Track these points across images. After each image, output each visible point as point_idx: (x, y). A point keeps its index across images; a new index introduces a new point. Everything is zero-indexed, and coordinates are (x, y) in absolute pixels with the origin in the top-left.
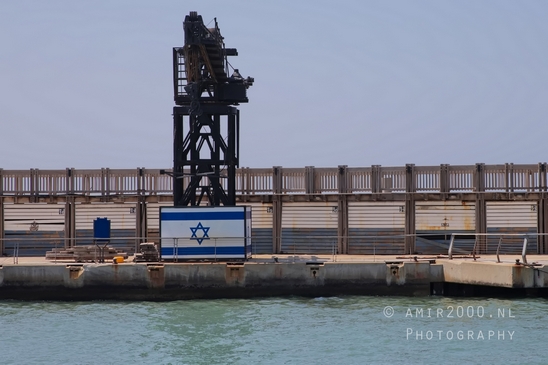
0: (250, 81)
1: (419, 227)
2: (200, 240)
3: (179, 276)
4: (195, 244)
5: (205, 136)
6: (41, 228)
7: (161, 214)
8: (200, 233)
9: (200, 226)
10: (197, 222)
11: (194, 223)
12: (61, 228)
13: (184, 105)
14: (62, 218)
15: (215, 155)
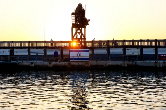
0: (89, 20)
1: (126, 54)
2: (79, 57)
3: (74, 65)
4: (77, 57)
5: (79, 33)
6: (39, 54)
7: (69, 50)
8: (78, 55)
9: (79, 53)
10: (78, 52)
11: (77, 53)
12: (43, 54)
13: (74, 26)
14: (44, 52)
15: (81, 37)
